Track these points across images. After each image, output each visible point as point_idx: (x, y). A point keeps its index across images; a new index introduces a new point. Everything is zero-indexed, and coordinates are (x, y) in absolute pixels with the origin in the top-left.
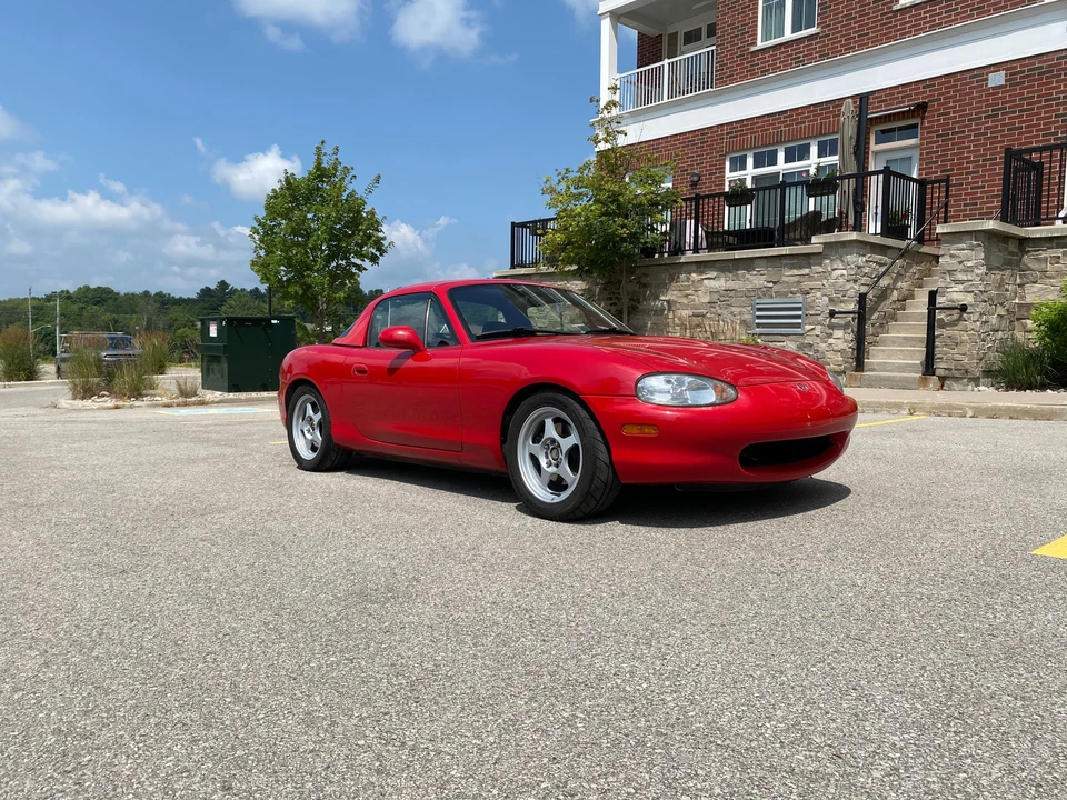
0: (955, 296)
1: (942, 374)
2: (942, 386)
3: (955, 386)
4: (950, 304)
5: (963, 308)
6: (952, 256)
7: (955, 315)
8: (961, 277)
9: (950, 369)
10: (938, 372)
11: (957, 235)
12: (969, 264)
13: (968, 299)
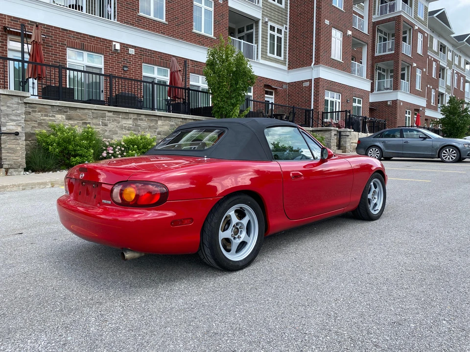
0: (11, 127)
1: (7, 167)
2: (7, 173)
3: (14, 173)
4: (8, 131)
5: (17, 134)
6: (8, 107)
7: (12, 137)
8: (14, 118)
9: (11, 165)
10: (5, 166)
11: (10, 97)
12: (18, 112)
13: (19, 130)
